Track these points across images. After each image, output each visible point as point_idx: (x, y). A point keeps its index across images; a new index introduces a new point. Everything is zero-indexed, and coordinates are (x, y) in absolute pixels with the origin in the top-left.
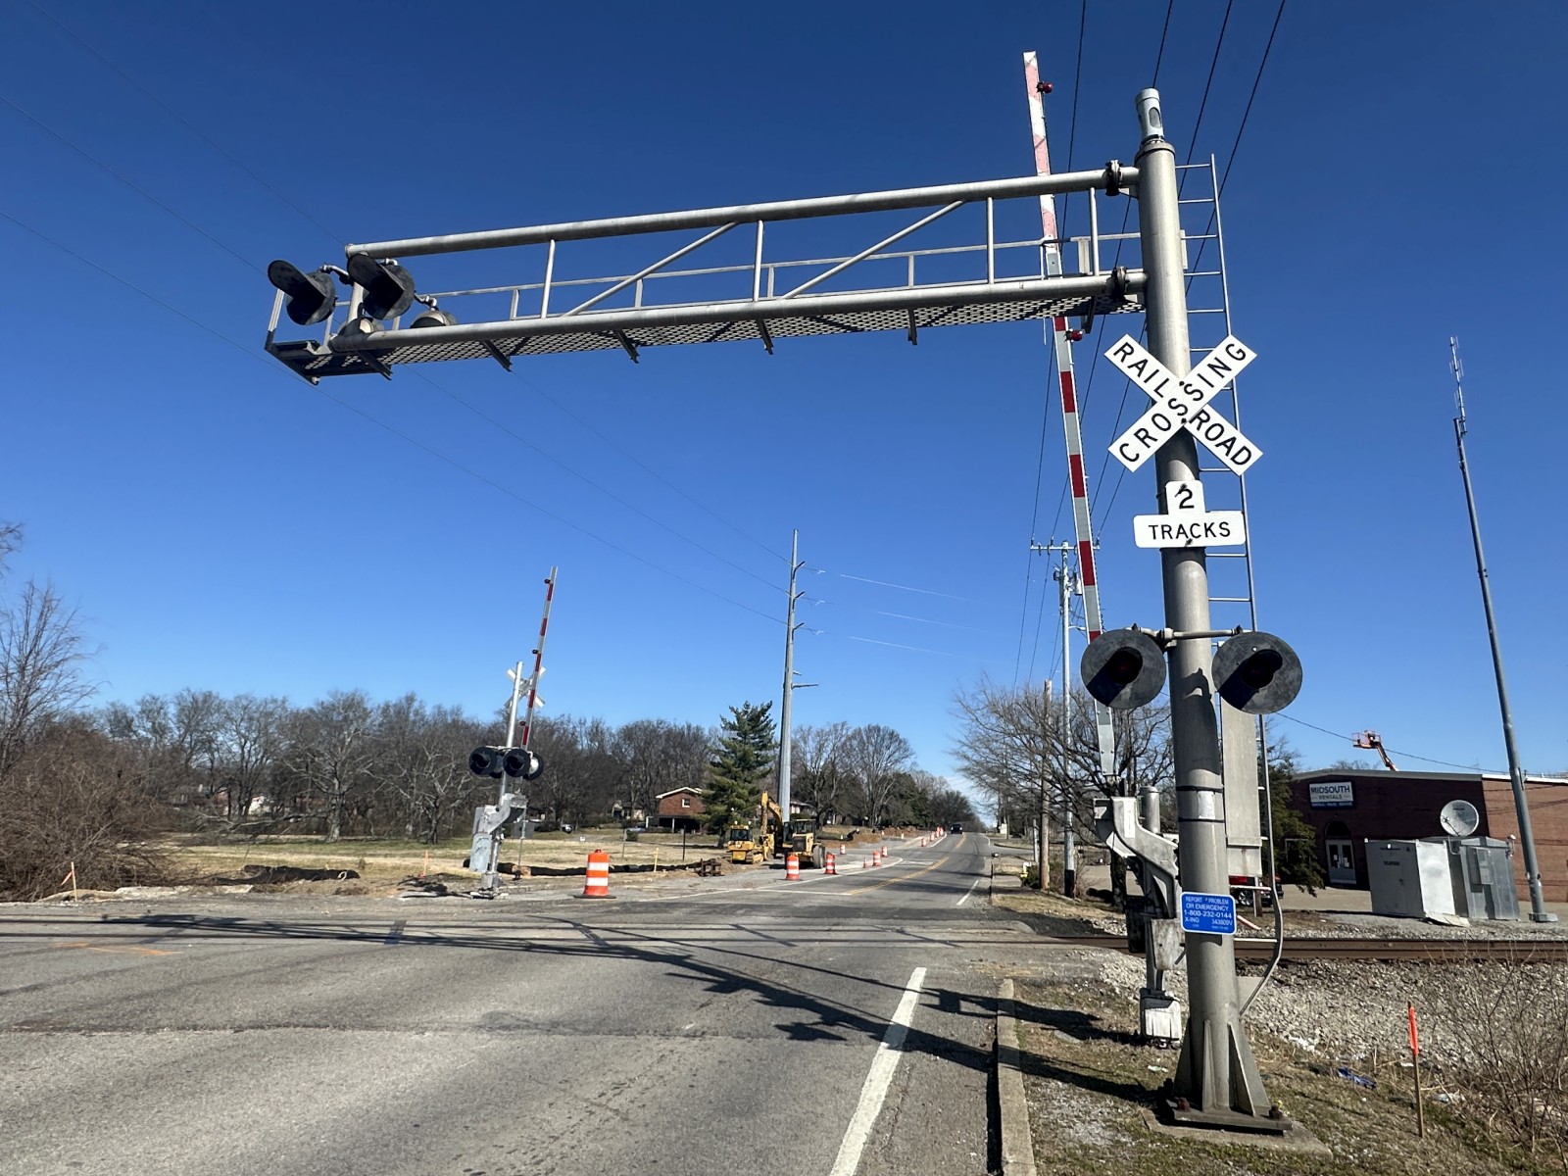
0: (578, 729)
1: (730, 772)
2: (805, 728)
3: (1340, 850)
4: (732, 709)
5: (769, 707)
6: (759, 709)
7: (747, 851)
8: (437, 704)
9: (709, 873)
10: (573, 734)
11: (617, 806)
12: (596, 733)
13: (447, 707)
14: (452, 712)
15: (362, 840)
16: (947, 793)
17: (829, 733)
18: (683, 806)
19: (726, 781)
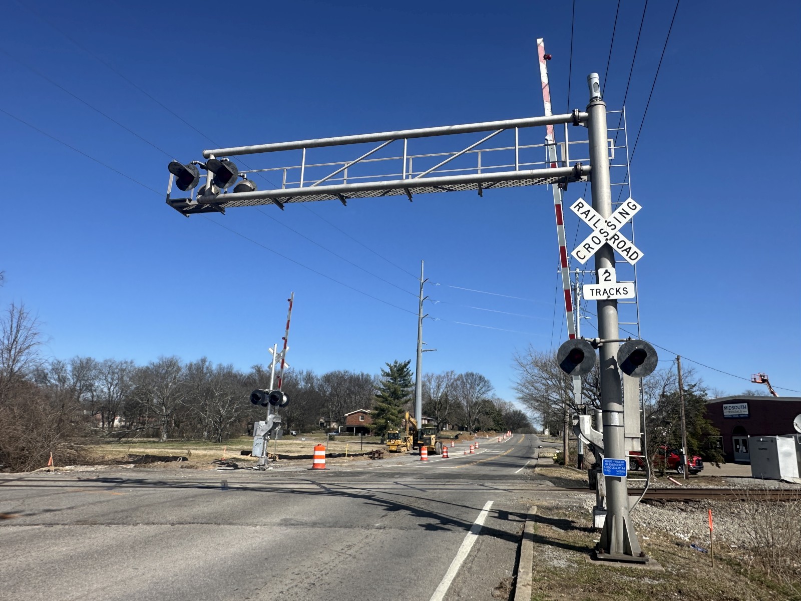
0: (299, 377)
1: (387, 400)
2: (430, 374)
3: (741, 442)
4: (388, 364)
5: (409, 363)
6: (403, 364)
7: (398, 445)
8: (219, 363)
9: (377, 457)
10: (296, 379)
11: (321, 420)
12: (309, 378)
13: (225, 365)
14: (227, 368)
15: (179, 441)
16: (513, 411)
17: (444, 377)
18: (360, 420)
19: (384, 405)
